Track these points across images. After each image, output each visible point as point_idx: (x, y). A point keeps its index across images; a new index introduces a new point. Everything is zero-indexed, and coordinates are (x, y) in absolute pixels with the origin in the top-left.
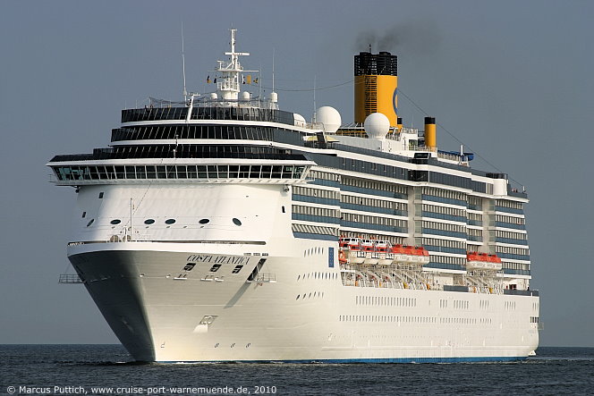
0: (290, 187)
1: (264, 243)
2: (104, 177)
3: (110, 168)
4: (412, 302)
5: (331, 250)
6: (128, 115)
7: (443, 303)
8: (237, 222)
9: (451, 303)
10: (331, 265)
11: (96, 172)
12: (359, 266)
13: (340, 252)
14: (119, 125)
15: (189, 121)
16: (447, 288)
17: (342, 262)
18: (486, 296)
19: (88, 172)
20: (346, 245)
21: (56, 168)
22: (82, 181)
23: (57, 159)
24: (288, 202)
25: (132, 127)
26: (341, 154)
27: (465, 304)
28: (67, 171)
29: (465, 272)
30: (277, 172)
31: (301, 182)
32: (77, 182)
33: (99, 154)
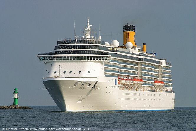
0: (104, 62)
1: (97, 78)
2: (52, 60)
3: (54, 57)
4: (139, 94)
5: (116, 80)
6: (59, 42)
7: (148, 95)
8: (89, 72)
9: (150, 95)
10: (116, 84)
11: (50, 58)
12: (123, 84)
13: (118, 81)
14: (57, 45)
15: (76, 44)
16: (148, 91)
17: (119, 83)
18: (160, 93)
19: (48, 58)
20: (120, 79)
21: (39, 57)
22: (46, 61)
23: (39, 55)
24: (103, 66)
25: (60, 46)
26: (118, 53)
27: (154, 95)
28: (42, 58)
29: (154, 86)
30: (100, 58)
31: (107, 61)
32: (45, 61)
33: (51, 53)
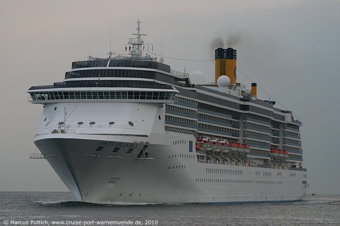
0: (164, 105)
1: (147, 136)
2: (57, 98)
3: (60, 93)
4: (240, 172)
5: (191, 143)
6: (75, 65)
7: (258, 173)
8: (131, 124)
9: (262, 173)
10: (191, 150)
13: (197, 144)
15: (108, 68)
16: (259, 166)
17: (197, 150)
18: (280, 171)
20: (201, 141)
21: (32, 94)
22: (46, 101)
23: (32, 88)
24: (163, 112)
25: (78, 71)
26: (198, 91)
27: (269, 174)
28: (38, 95)
29: (269, 158)
30: (155, 95)
31: (170, 102)
32: (43, 101)
33: (56, 85)
